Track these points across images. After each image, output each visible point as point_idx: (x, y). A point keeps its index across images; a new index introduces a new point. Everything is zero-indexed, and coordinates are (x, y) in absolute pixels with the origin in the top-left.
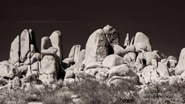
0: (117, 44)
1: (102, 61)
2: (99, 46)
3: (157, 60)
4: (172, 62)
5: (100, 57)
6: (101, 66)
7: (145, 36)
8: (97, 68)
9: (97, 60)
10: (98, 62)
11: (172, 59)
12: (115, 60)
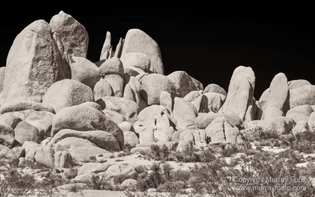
0: (82, 56)
1: (43, 94)
2: (36, 60)
3: (171, 93)
4: (214, 99)
5: (38, 85)
6: (35, 107)
7: (148, 37)
8: (25, 111)
9: (32, 92)
10: (33, 98)
11: (215, 91)
12: (71, 92)
